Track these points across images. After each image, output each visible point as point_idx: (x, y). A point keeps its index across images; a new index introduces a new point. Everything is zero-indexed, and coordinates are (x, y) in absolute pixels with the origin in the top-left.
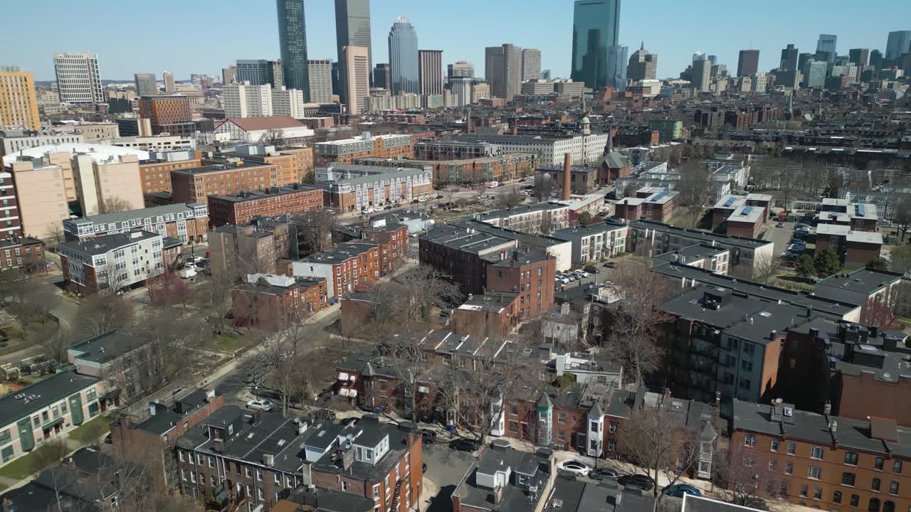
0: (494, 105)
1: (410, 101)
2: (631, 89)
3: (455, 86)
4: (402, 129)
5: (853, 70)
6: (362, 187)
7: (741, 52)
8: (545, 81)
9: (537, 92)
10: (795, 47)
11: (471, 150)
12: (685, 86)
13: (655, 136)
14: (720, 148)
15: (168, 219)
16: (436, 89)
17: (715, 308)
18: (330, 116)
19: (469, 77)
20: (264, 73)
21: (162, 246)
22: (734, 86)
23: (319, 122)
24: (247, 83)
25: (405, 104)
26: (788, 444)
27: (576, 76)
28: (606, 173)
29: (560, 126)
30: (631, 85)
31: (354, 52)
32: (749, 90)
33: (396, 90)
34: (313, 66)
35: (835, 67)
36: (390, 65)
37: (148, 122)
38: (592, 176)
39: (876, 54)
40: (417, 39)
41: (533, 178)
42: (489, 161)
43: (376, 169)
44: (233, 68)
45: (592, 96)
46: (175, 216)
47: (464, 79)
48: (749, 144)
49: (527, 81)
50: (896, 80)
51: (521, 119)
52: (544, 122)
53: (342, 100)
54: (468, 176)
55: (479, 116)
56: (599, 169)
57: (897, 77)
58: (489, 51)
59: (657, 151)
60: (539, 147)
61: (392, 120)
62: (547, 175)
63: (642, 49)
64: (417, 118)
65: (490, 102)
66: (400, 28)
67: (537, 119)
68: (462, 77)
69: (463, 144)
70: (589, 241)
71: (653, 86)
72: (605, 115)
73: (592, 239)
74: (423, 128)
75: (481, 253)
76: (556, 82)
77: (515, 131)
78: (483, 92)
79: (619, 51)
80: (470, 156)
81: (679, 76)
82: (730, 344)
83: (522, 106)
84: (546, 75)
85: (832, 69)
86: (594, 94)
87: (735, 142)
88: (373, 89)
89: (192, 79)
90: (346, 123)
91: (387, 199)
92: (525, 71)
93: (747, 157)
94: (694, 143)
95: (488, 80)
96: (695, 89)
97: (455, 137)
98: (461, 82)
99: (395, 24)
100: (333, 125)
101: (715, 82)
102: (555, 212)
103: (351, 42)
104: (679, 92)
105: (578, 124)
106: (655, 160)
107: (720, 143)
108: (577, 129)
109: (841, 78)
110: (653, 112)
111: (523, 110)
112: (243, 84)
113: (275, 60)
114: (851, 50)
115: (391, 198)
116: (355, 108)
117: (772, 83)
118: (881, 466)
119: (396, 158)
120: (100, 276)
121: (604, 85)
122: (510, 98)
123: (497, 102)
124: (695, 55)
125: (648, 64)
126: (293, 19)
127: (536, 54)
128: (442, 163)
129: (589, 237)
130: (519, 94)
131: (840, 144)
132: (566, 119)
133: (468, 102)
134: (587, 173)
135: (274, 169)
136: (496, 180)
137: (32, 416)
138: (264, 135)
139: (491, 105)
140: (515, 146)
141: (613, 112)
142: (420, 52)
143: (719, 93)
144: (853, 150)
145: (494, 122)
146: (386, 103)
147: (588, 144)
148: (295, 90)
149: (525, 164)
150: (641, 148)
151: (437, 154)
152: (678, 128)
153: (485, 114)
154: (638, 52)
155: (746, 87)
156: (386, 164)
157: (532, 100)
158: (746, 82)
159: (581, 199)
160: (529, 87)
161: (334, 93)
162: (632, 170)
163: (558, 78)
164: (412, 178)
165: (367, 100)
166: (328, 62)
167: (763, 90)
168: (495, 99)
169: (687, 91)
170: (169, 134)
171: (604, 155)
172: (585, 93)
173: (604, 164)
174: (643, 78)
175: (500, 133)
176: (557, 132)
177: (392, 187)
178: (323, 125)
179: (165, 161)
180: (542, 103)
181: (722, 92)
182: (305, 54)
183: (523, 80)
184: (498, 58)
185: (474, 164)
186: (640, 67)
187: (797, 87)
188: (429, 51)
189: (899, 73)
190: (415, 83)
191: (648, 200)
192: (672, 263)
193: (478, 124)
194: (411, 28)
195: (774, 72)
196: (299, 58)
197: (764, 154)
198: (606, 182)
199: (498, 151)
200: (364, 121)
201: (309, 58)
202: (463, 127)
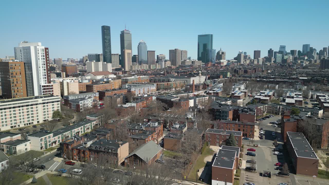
0: (172, 68)
1: (145, 67)
2: (217, 63)
3: (159, 62)
4: (145, 75)
5: (291, 57)
6: (137, 89)
7: (255, 51)
8: (189, 60)
9: (186, 64)
10: (272, 50)
11: (166, 80)
12: (235, 62)
13: (221, 76)
14: (240, 80)
15: (89, 96)
16: (153, 63)
17: (221, 107)
18: (121, 71)
19: (164, 59)
20: (97, 58)
21: (92, 101)
22: (252, 62)
23: (118, 73)
24: (94, 61)
25: (144, 68)
26: (229, 124)
27: (199, 59)
28: (205, 86)
29: (193, 73)
30: (217, 62)
31: (127, 51)
32: (256, 63)
33: (140, 63)
34: (113, 56)
35: (285, 56)
36: (138, 55)
37: (64, 73)
38: (201, 87)
39: (299, 52)
40: (147, 47)
41: (185, 88)
42: (172, 83)
43: (140, 85)
44: (86, 56)
45: (204, 65)
46: (91, 95)
47: (162, 60)
48: (248, 78)
49: (183, 60)
50: (305, 60)
51: (181, 72)
52: (188, 73)
53: (122, 67)
54: (166, 87)
55: (168, 71)
56: (203, 85)
57: (305, 59)
58: (170, 51)
59: (221, 81)
60: (186, 79)
61: (141, 72)
62: (188, 86)
63: (220, 50)
64: (149, 72)
65: (171, 67)
66: (141, 44)
67: (186, 72)
68: (162, 59)
69: (164, 78)
70: (198, 100)
71: (224, 62)
72: (207, 71)
73: (199, 99)
74: (151, 75)
75: (172, 100)
76: (192, 61)
77: (179, 75)
78: (169, 64)
79: (213, 51)
80: (166, 82)
81: (233, 59)
82: (223, 112)
83: (182, 68)
84: (189, 58)
85: (284, 57)
86: (205, 65)
87: (244, 78)
88: (133, 63)
89: (68, 60)
90: (126, 74)
91: (144, 93)
92: (182, 58)
93: (247, 82)
94: (232, 78)
95: (170, 60)
96: (239, 63)
97: (162, 77)
98: (162, 61)
99: (140, 43)
100: (122, 74)
101: (245, 61)
102: (190, 94)
103: (125, 48)
104: (233, 64)
105: (198, 73)
106: (219, 83)
107: (240, 78)
108: (198, 74)
109: (287, 60)
110: (222, 70)
111: (182, 69)
112: (93, 62)
113: (100, 54)
114: (291, 51)
115: (145, 92)
116: (127, 69)
117: (264, 61)
118: (244, 127)
119: (145, 82)
120: (81, 106)
121: (208, 61)
122: (177, 66)
123: (173, 67)
124: (239, 52)
125: (223, 55)
126: (107, 41)
127: (186, 52)
128: (158, 83)
129: (198, 99)
130: (180, 64)
131: (273, 78)
132: (195, 71)
133: (164, 67)
134: (199, 86)
135: (113, 84)
136: (174, 88)
137: (85, 125)
138: (103, 76)
139: (171, 68)
140: (179, 79)
141: (210, 70)
142: (148, 51)
143: (247, 65)
144: (276, 80)
145: (173, 73)
146: (137, 67)
147: (201, 78)
148: (109, 63)
149: (182, 84)
150: (216, 80)
151: (156, 81)
152: (229, 75)
153: (169, 71)
154: (219, 51)
155: (256, 62)
156: (142, 84)
157: (185, 67)
158: (255, 61)
159: (198, 92)
160: (184, 62)
161: (120, 65)
162: (213, 85)
163: (193, 60)
164: (151, 87)
165: (131, 67)
166: (118, 55)
167: (262, 63)
168: (172, 66)
169: (236, 64)
170: (72, 77)
171: (205, 81)
172: (202, 64)
173: (205, 84)
174: (221, 59)
175: (175, 75)
176: (192, 75)
177: (145, 89)
178: (119, 74)
179: (82, 82)
180: (188, 67)
181: (248, 64)
182: (110, 52)
183: (181, 60)
184: (173, 53)
185: (168, 83)
186: (220, 56)
187: (272, 62)
188: (151, 51)
189: (306, 58)
190: (147, 61)
191: (215, 91)
192: (217, 103)
193: (168, 73)
194: (145, 44)
195: (265, 57)
196: (109, 53)
197: (252, 81)
198: (205, 88)
199: (174, 80)
200: (131, 73)
201: (112, 53)
202: (164, 74)
